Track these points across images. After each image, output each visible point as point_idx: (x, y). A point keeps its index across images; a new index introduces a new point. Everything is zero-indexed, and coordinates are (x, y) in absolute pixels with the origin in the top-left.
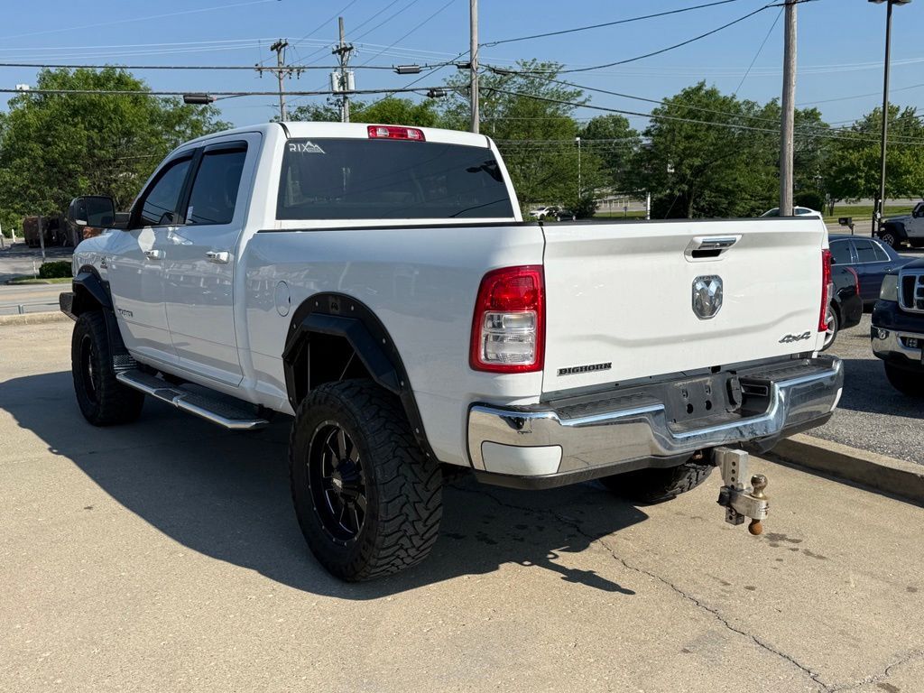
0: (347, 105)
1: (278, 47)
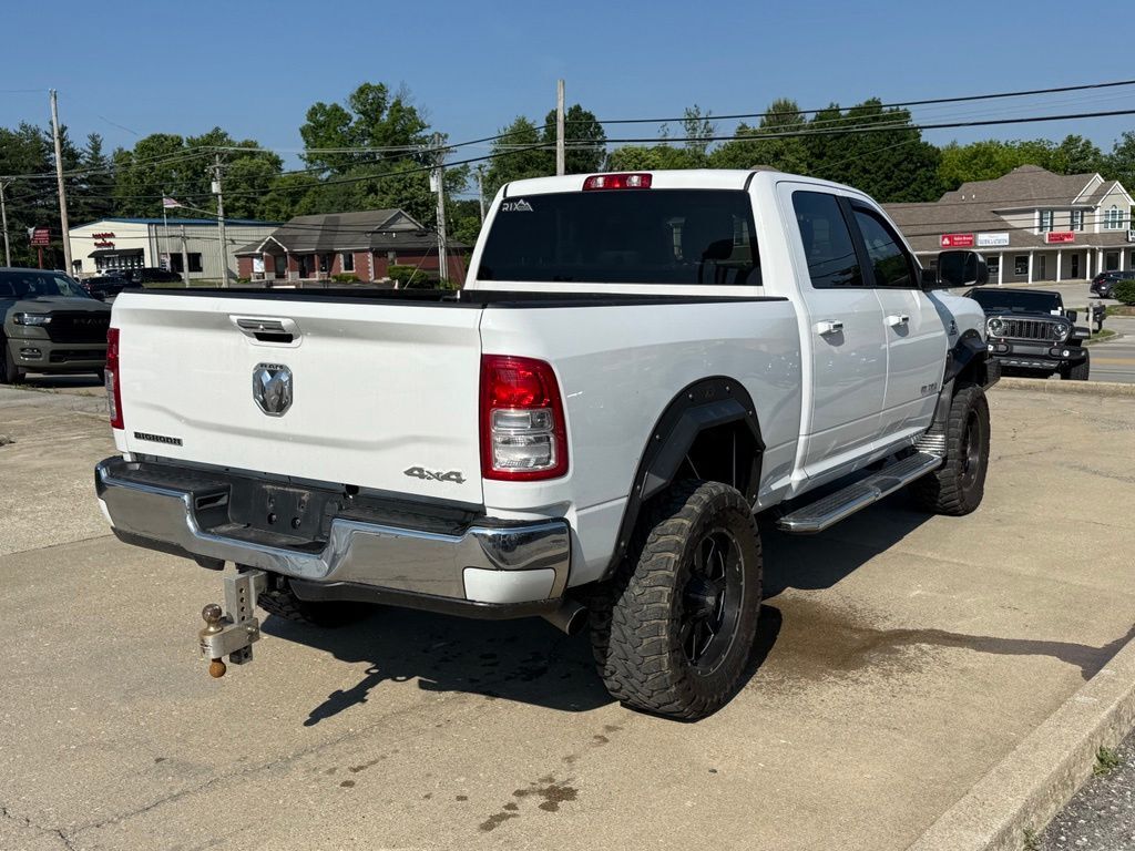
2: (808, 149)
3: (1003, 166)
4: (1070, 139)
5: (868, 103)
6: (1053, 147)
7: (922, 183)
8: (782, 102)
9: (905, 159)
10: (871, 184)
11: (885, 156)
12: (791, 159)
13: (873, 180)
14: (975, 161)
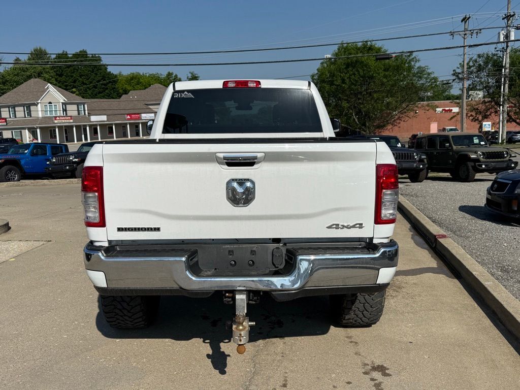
0: (509, 50)
1: (465, 20)
2: (55, 72)
3: (144, 84)
4: (169, 73)
5: (81, 52)
6: (163, 76)
7: (111, 90)
8: (39, 48)
9: (102, 79)
10: (88, 90)
11: (92, 77)
12: (47, 76)
13: (88, 88)
14: (132, 81)
